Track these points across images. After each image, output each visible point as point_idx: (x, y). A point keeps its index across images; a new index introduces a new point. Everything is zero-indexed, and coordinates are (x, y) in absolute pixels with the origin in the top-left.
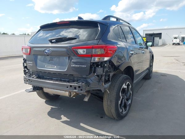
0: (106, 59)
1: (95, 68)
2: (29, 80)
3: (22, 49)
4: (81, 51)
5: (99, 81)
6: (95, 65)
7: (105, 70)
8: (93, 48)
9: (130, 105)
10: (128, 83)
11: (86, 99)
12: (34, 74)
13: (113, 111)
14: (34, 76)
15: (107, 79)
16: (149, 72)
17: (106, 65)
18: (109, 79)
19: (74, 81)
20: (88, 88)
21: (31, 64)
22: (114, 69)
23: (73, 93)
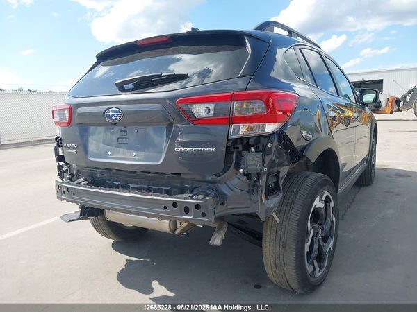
0: (270, 128)
1: (239, 155)
2: (68, 189)
3: (53, 112)
4: (200, 110)
5: (253, 190)
6: (240, 147)
7: (268, 159)
8: (232, 98)
9: (332, 253)
10: (326, 193)
11: (217, 240)
12: (83, 176)
13: (290, 270)
14: (82, 179)
15: (271, 184)
16: (368, 167)
17: (269, 145)
18: (277, 183)
19: (182, 191)
20: (220, 210)
21: (73, 148)
22: (291, 157)
23: (181, 223)
